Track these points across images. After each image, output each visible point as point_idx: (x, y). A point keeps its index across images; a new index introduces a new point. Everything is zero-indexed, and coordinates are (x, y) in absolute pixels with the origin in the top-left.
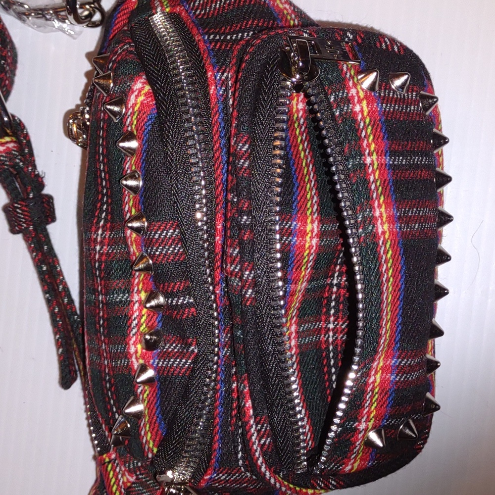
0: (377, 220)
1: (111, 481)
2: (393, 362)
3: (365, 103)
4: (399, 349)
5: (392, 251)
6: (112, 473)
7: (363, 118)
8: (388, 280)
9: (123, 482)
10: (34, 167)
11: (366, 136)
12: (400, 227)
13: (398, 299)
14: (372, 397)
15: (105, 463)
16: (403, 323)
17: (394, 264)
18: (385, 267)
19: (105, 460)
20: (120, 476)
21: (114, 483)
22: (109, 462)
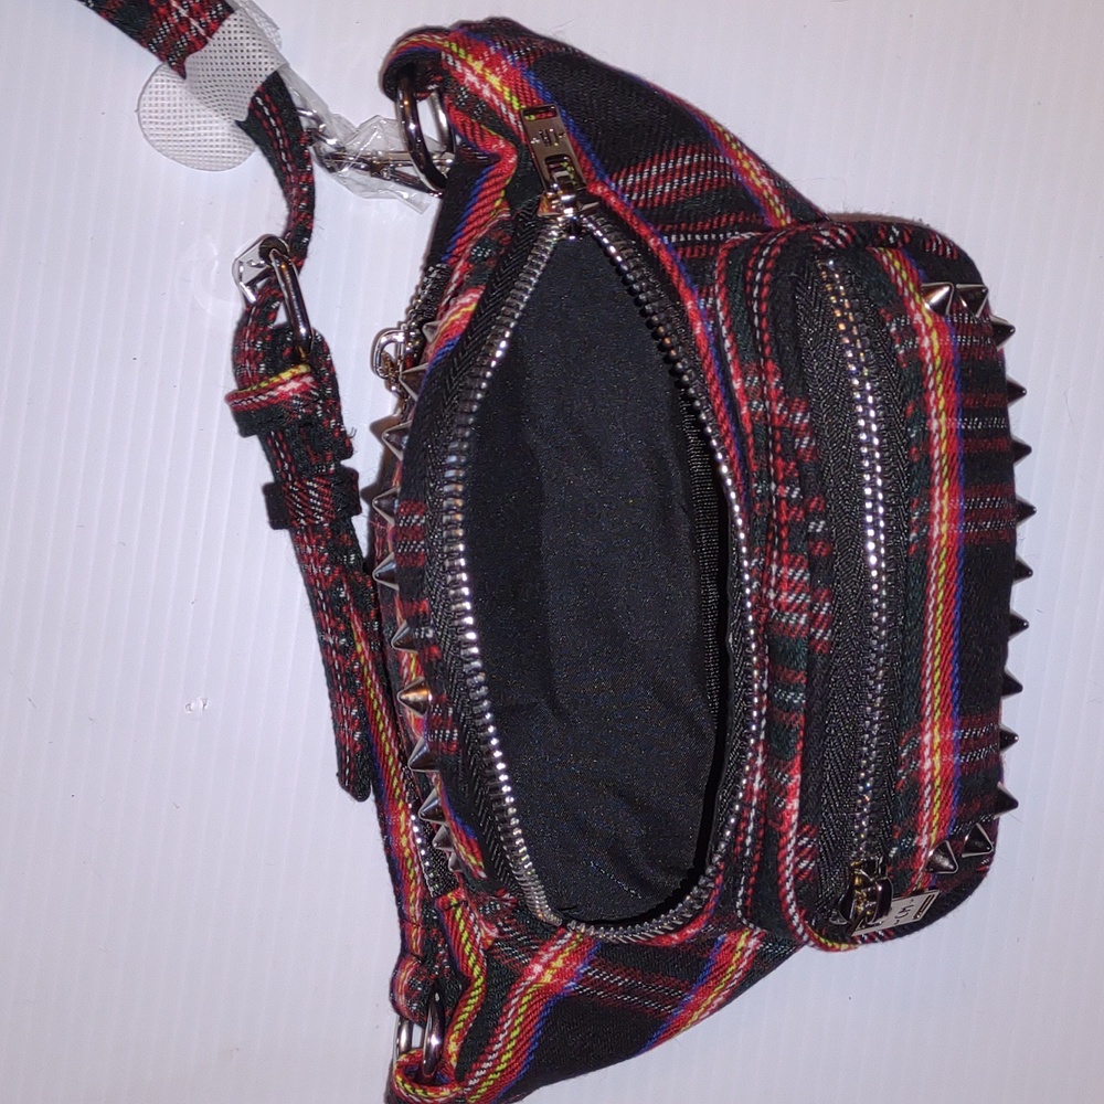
0: (934, 517)
1: (461, 936)
2: (954, 734)
3: (934, 335)
4: (959, 713)
5: (947, 565)
6: (462, 924)
7: (933, 359)
8: (936, 608)
9: (482, 939)
10: (340, 420)
11: (935, 388)
12: (965, 527)
13: (952, 636)
14: (932, 793)
15: (451, 907)
16: (960, 675)
17: (947, 585)
18: (934, 588)
19: (449, 902)
20: (476, 928)
21: (467, 940)
22: (457, 906)
